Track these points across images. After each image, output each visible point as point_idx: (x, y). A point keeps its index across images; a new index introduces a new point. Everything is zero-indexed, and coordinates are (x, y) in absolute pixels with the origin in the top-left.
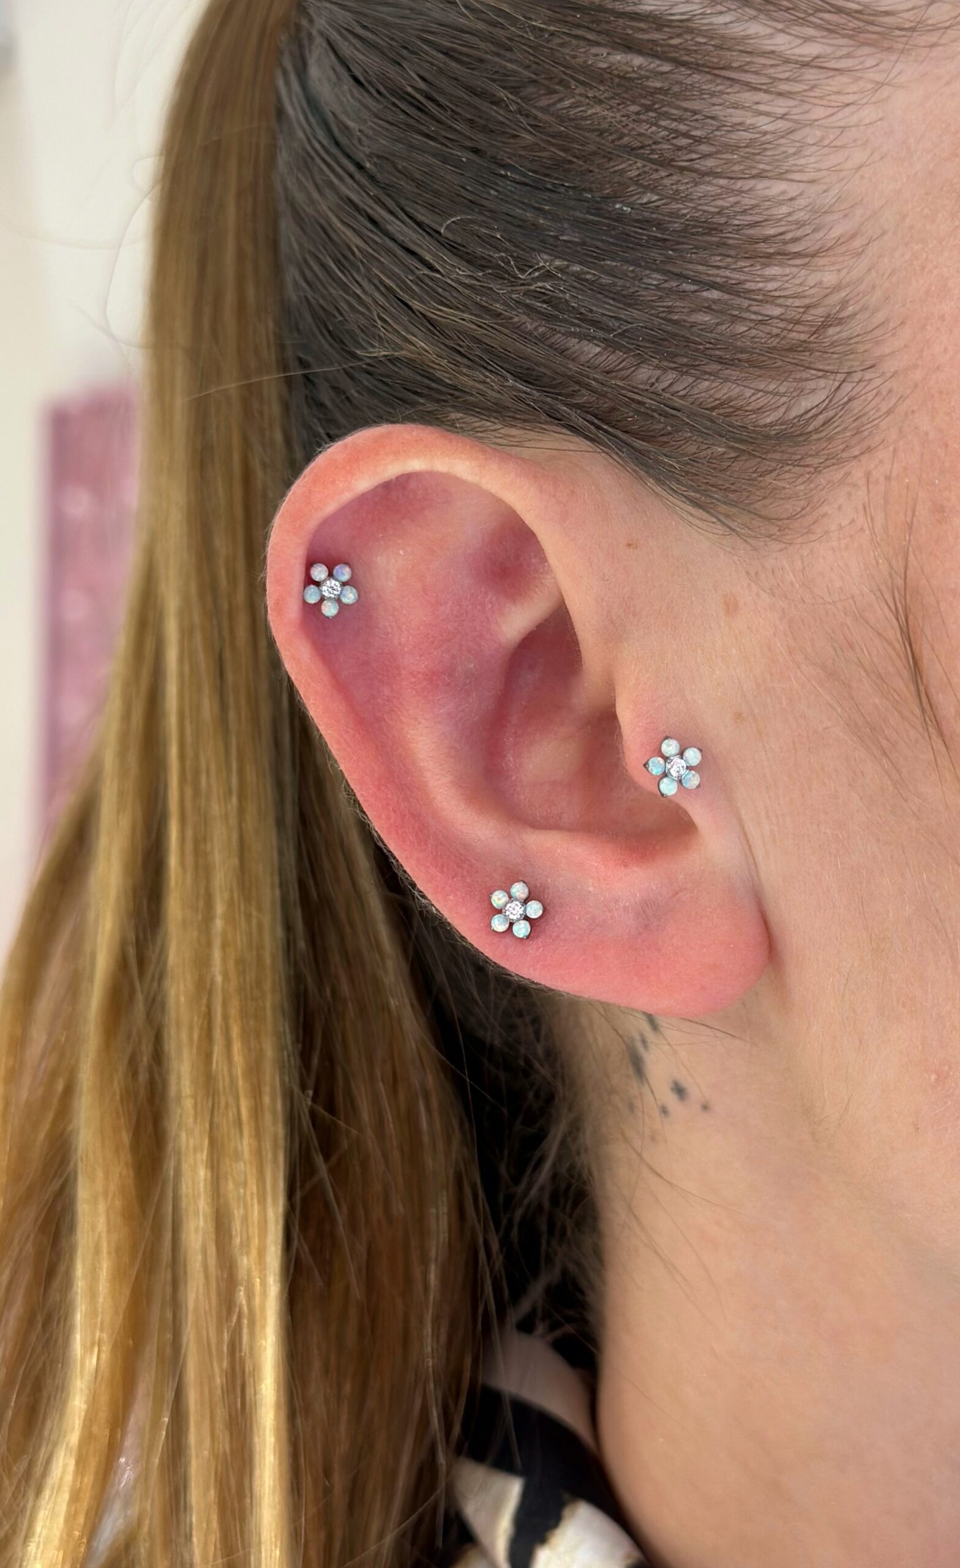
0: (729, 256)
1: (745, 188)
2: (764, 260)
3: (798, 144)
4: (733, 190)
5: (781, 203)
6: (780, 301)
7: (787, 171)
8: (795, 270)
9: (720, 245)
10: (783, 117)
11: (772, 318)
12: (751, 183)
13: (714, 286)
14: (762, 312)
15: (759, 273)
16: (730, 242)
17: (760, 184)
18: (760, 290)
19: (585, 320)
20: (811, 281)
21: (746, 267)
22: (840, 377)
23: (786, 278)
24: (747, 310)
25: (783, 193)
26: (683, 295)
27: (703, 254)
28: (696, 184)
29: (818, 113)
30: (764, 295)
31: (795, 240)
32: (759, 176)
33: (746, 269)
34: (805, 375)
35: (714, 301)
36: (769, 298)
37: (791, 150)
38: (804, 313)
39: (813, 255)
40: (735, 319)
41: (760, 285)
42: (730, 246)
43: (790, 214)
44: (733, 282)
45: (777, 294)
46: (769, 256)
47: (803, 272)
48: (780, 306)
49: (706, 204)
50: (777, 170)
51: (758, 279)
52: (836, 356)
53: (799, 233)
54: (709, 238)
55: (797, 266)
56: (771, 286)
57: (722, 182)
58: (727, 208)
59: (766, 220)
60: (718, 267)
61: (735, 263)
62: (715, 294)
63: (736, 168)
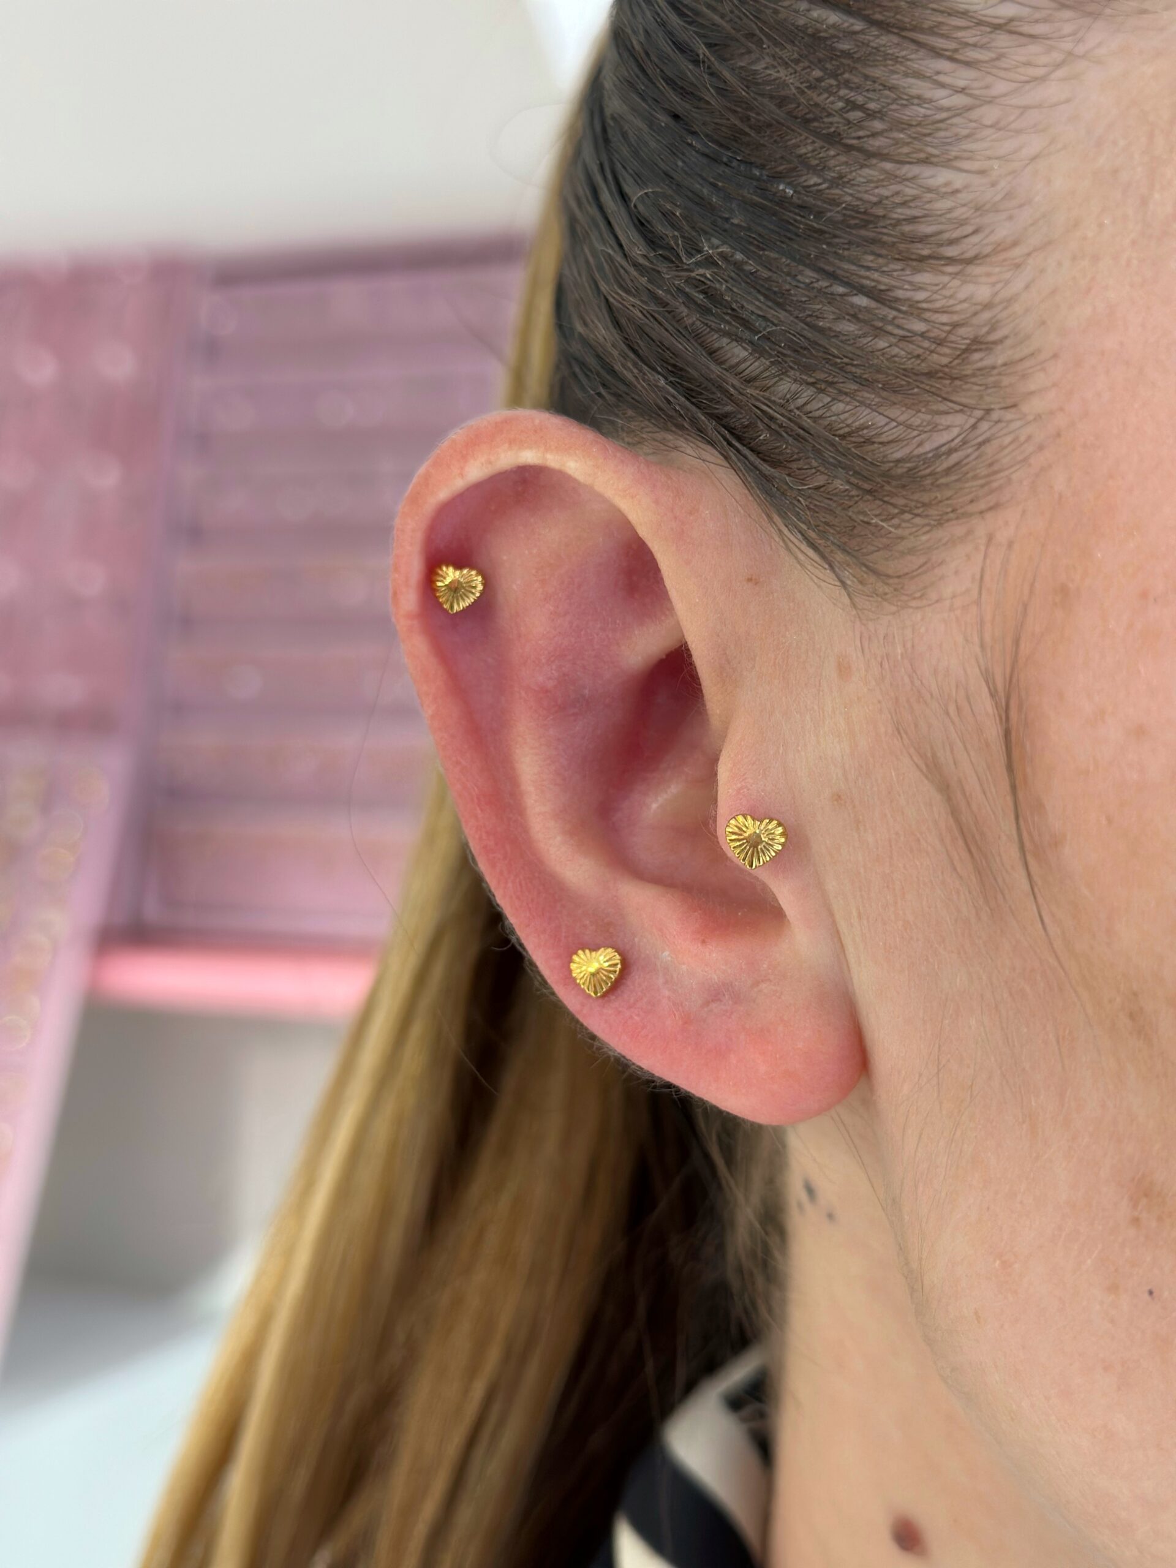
0: (880, 256)
1: (910, 175)
2: (914, 263)
3: (973, 125)
4: (896, 177)
5: (943, 196)
6: (927, 315)
7: (956, 158)
8: (946, 279)
9: (874, 241)
10: (962, 91)
11: (915, 334)
12: (915, 170)
13: (862, 290)
14: (906, 327)
15: (909, 278)
16: (885, 238)
17: (925, 172)
18: (908, 299)
19: (737, 317)
20: (961, 295)
21: (896, 271)
22: (978, 413)
23: (937, 288)
24: (891, 322)
25: (947, 184)
26: (831, 299)
27: (854, 252)
28: (862, 166)
29: (1000, 87)
30: (910, 306)
31: (952, 242)
32: (926, 161)
33: (895, 274)
34: (942, 407)
35: (860, 309)
36: (916, 310)
37: (965, 132)
38: (949, 332)
39: (969, 262)
40: (879, 332)
41: (909, 294)
42: (884, 244)
43: (950, 210)
44: (883, 287)
45: (925, 305)
46: (922, 259)
47: (956, 283)
48: (925, 320)
49: (866, 192)
50: (946, 156)
51: (906, 287)
52: (976, 388)
53: (956, 234)
54: (863, 232)
55: (950, 274)
56: (921, 296)
57: (888, 166)
58: (887, 198)
59: (925, 216)
60: (868, 268)
61: (886, 265)
62: (861, 301)
63: (905, 150)
